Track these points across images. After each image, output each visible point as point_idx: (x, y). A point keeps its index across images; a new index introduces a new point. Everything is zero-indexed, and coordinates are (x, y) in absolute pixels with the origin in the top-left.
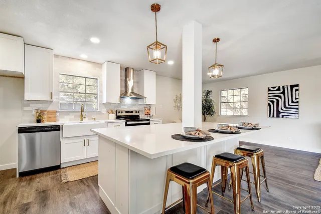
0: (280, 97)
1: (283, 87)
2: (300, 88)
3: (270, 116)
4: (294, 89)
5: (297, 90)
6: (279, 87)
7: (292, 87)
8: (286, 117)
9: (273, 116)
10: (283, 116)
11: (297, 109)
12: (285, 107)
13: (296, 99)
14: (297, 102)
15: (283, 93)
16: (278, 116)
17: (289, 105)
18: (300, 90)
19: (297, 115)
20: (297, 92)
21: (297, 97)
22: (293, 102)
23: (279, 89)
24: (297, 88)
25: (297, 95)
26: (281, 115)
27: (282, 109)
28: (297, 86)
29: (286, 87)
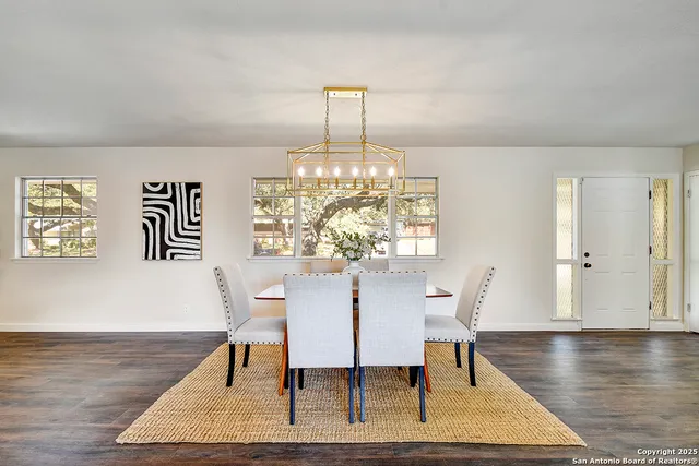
0: (166, 208)
1: (173, 185)
2: (205, 191)
3: (146, 257)
4: (193, 192)
5: (197, 196)
6: (165, 185)
7: (190, 186)
8: (179, 257)
9: (154, 257)
10: (172, 255)
11: (198, 238)
12: (177, 234)
13: (196, 215)
14: (198, 223)
15: (173, 200)
16: (163, 257)
17: (184, 229)
18: (204, 195)
19: (199, 252)
20: (198, 200)
21: (198, 212)
22: (190, 223)
23: (164, 191)
24: (198, 190)
25: (197, 207)
26: (169, 252)
27: (170, 239)
28: (197, 185)
29: (177, 185)
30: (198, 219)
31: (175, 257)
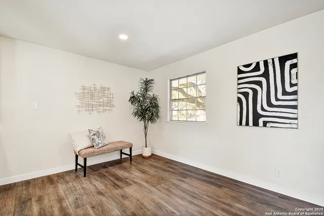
0: (259, 83)
1: (266, 62)
2: (300, 60)
3: (241, 124)
4: (288, 64)
5: (294, 66)
6: (258, 64)
7: (283, 60)
8: (272, 124)
9: (247, 124)
10: (265, 124)
11: (295, 107)
12: (270, 104)
13: (292, 85)
14: (295, 93)
15: (266, 75)
16: (256, 124)
17: (277, 99)
18: (299, 65)
19: (295, 121)
20: (294, 71)
21: (294, 82)
22: (285, 93)
23: (257, 68)
24: (294, 61)
25: (294, 77)
26: (261, 121)
27: (263, 109)
28: (295, 56)
29: (270, 62)
30: (294, 89)
31: (268, 125)
